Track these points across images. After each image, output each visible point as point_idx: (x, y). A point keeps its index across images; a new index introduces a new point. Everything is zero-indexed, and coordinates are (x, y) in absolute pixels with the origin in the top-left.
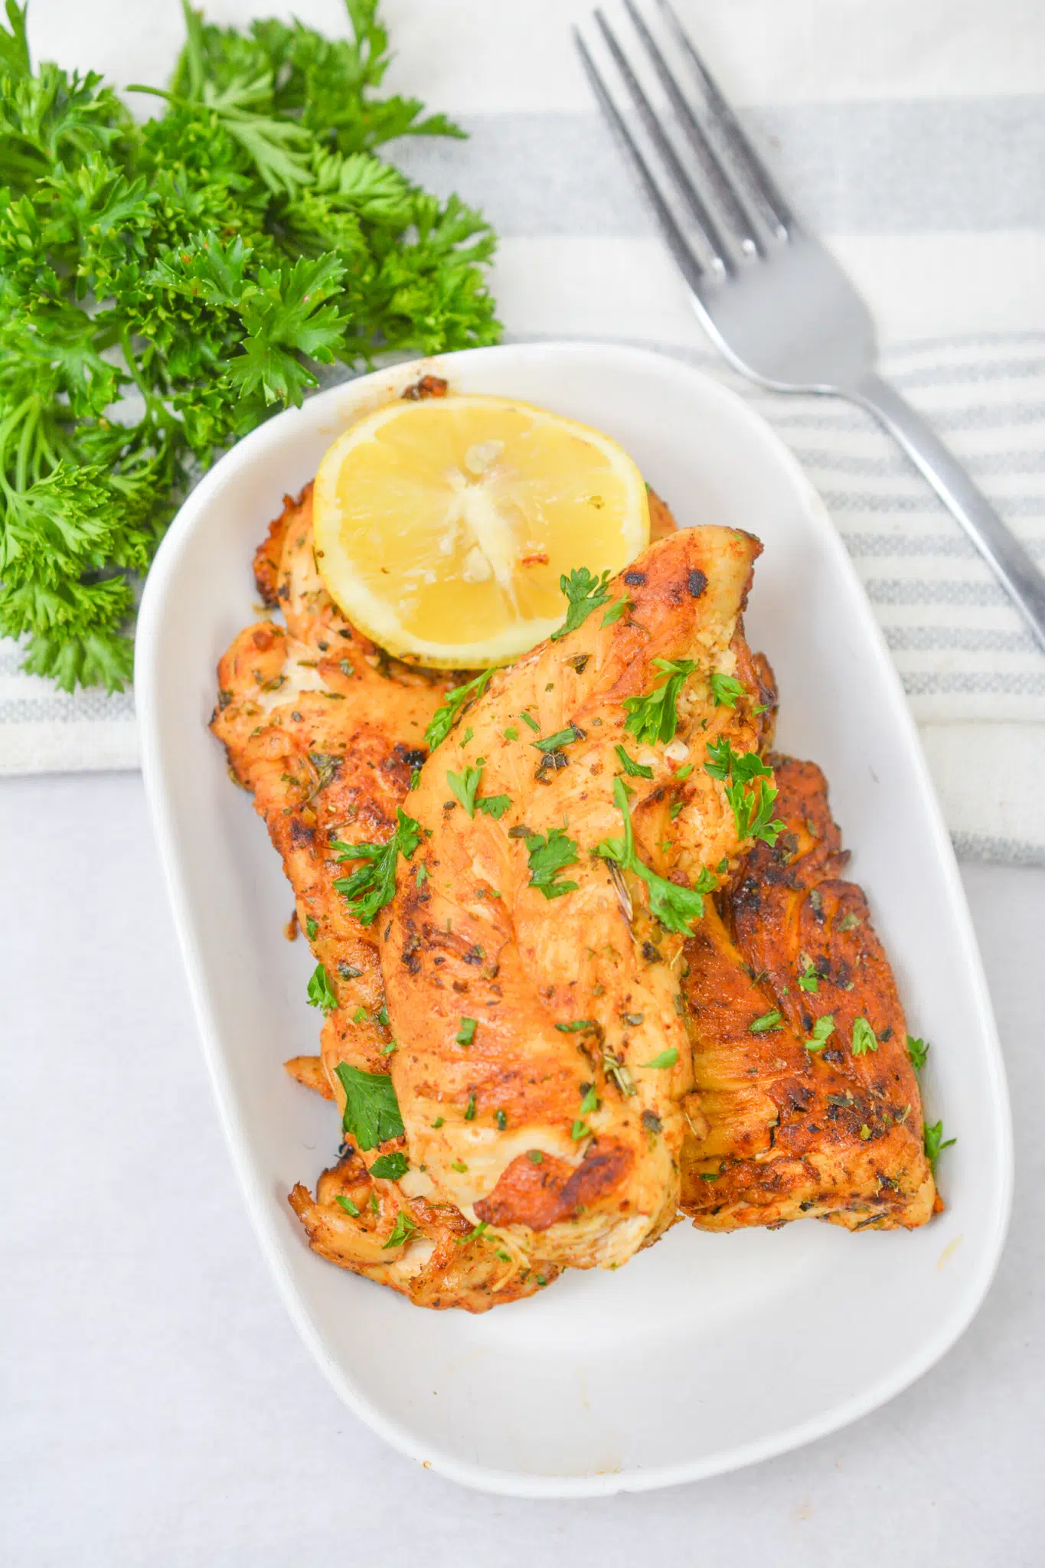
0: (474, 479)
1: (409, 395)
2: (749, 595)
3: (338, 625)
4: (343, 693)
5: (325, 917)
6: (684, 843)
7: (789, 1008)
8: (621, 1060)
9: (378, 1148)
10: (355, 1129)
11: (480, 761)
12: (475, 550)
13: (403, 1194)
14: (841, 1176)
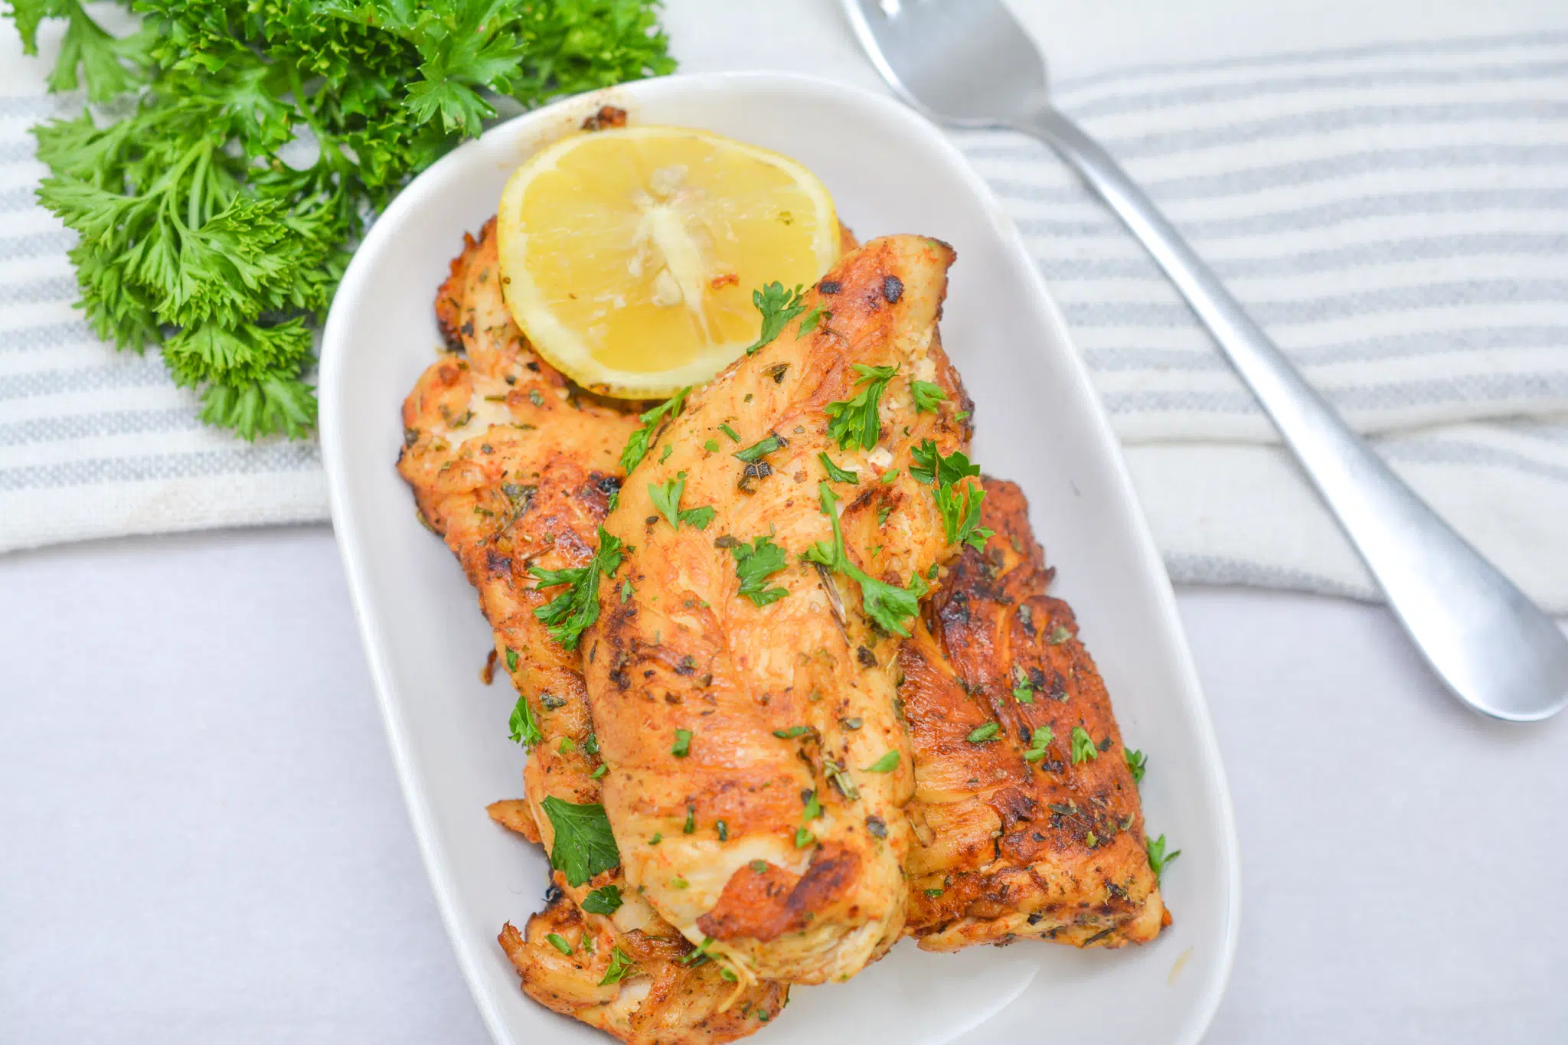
0: (662, 200)
1: (588, 125)
2: (945, 305)
3: (526, 358)
4: (533, 423)
5: (525, 648)
6: (893, 550)
7: (1006, 720)
8: (841, 763)
9: (590, 882)
10: (565, 865)
11: (681, 474)
12: (664, 273)
13: (617, 929)
14: (1068, 886)
